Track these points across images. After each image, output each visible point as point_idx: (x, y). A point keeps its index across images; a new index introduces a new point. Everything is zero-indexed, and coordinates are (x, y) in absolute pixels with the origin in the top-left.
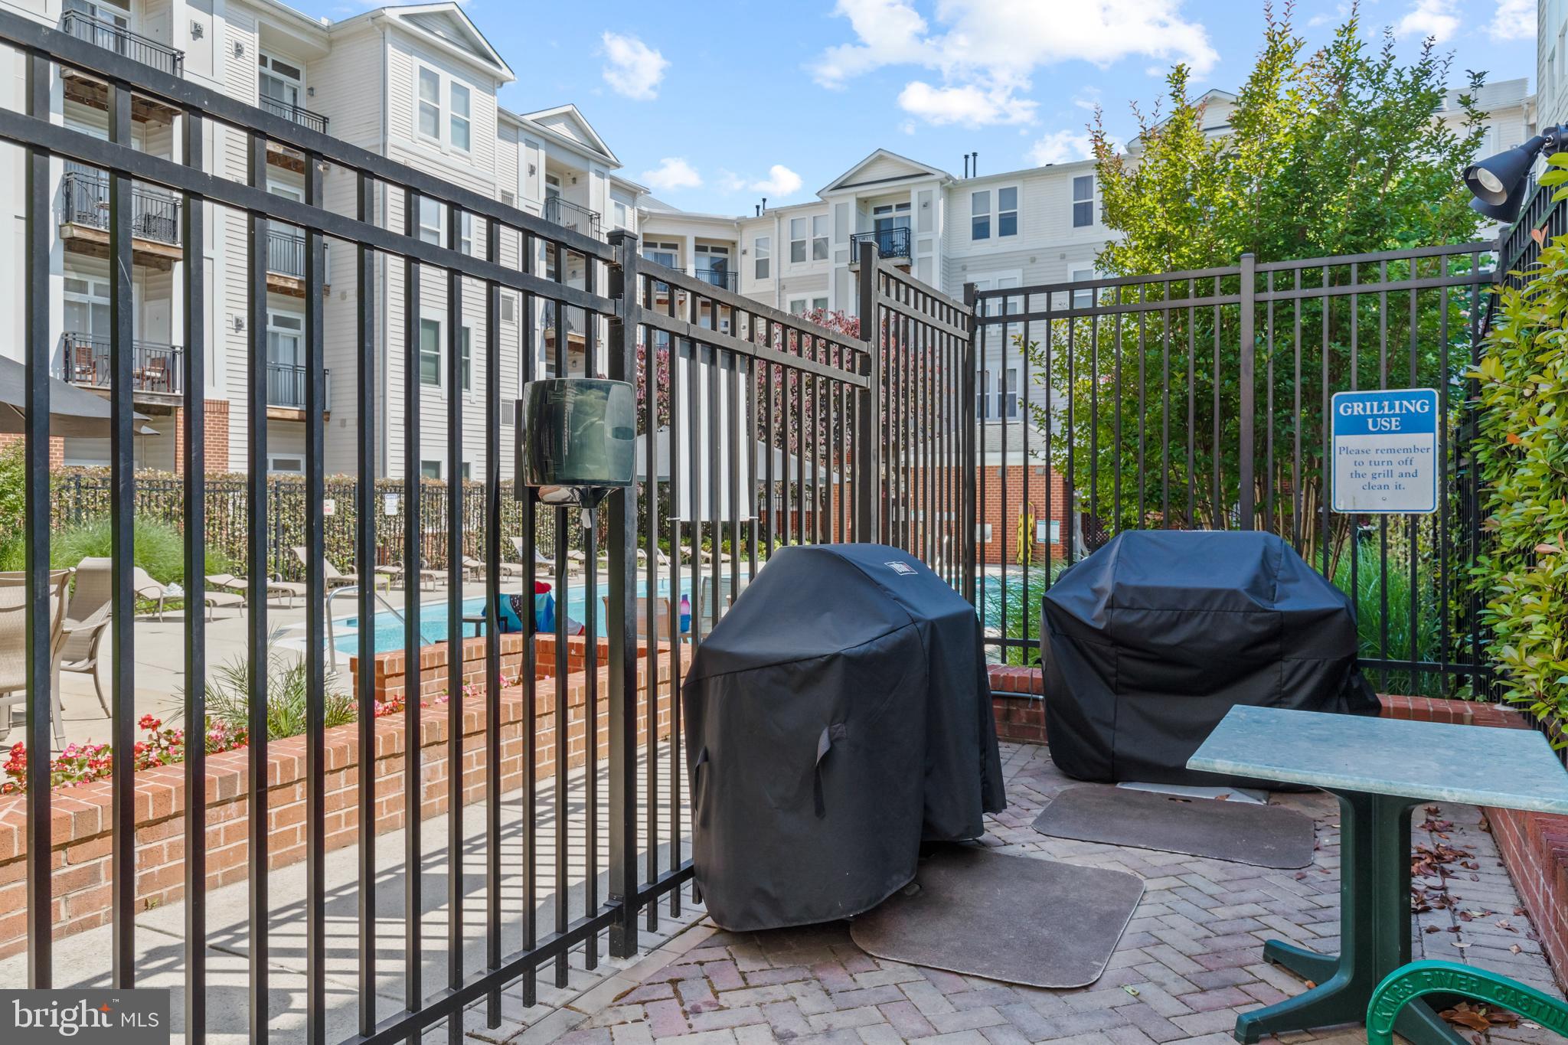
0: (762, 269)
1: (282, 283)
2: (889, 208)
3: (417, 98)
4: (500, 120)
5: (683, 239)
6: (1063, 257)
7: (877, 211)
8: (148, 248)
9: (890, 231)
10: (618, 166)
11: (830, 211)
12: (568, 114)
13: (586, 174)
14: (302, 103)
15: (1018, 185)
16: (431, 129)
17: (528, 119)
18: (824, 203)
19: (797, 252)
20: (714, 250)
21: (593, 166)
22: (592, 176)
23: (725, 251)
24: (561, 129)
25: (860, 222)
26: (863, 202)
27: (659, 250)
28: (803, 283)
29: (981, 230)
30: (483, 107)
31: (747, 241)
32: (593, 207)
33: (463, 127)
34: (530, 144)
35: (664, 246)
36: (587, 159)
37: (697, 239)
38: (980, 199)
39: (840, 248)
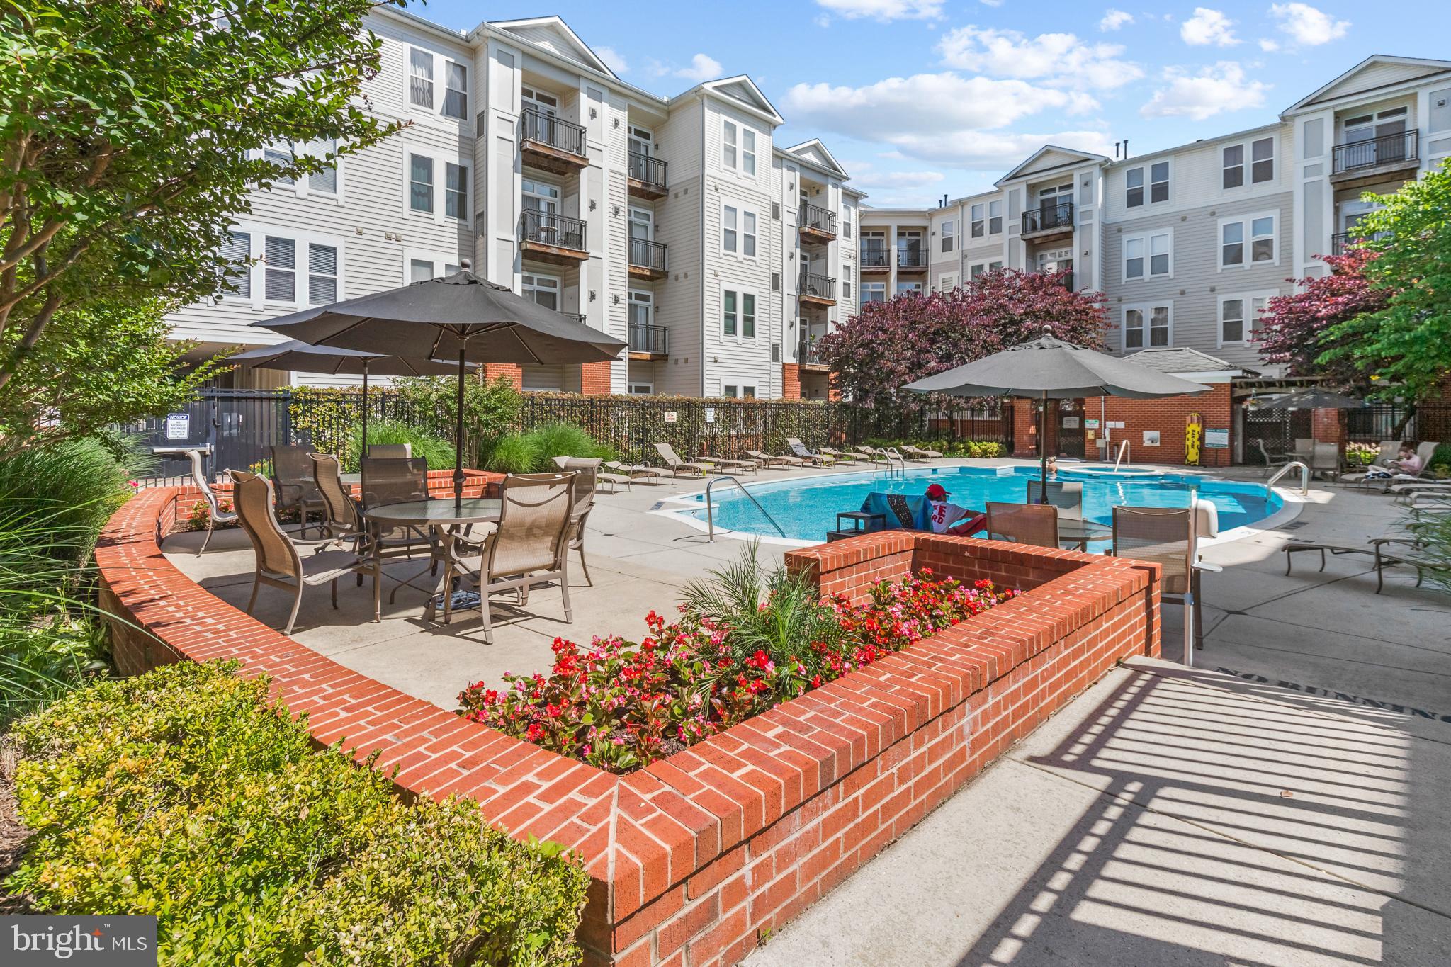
0: (947, 245)
1: (640, 272)
2: (1053, 190)
3: (723, 142)
4: (774, 155)
5: (888, 228)
6: (1213, 214)
7: (1042, 193)
8: (567, 253)
9: (1054, 207)
10: (848, 179)
11: (1005, 198)
12: (814, 146)
13: (825, 186)
14: (651, 154)
15: (1170, 160)
16: (731, 162)
17: (789, 151)
18: (1000, 191)
19: (977, 231)
20: (910, 234)
21: (830, 180)
22: (830, 187)
23: (918, 234)
24: (810, 157)
25: (1029, 203)
26: (1032, 188)
27: (871, 237)
28: (981, 252)
29: (1134, 199)
30: (764, 144)
31: (935, 225)
32: (831, 208)
33: (750, 159)
34: (791, 169)
35: (874, 234)
36: (827, 176)
37: (899, 227)
38: (1135, 175)
39: (1012, 225)
